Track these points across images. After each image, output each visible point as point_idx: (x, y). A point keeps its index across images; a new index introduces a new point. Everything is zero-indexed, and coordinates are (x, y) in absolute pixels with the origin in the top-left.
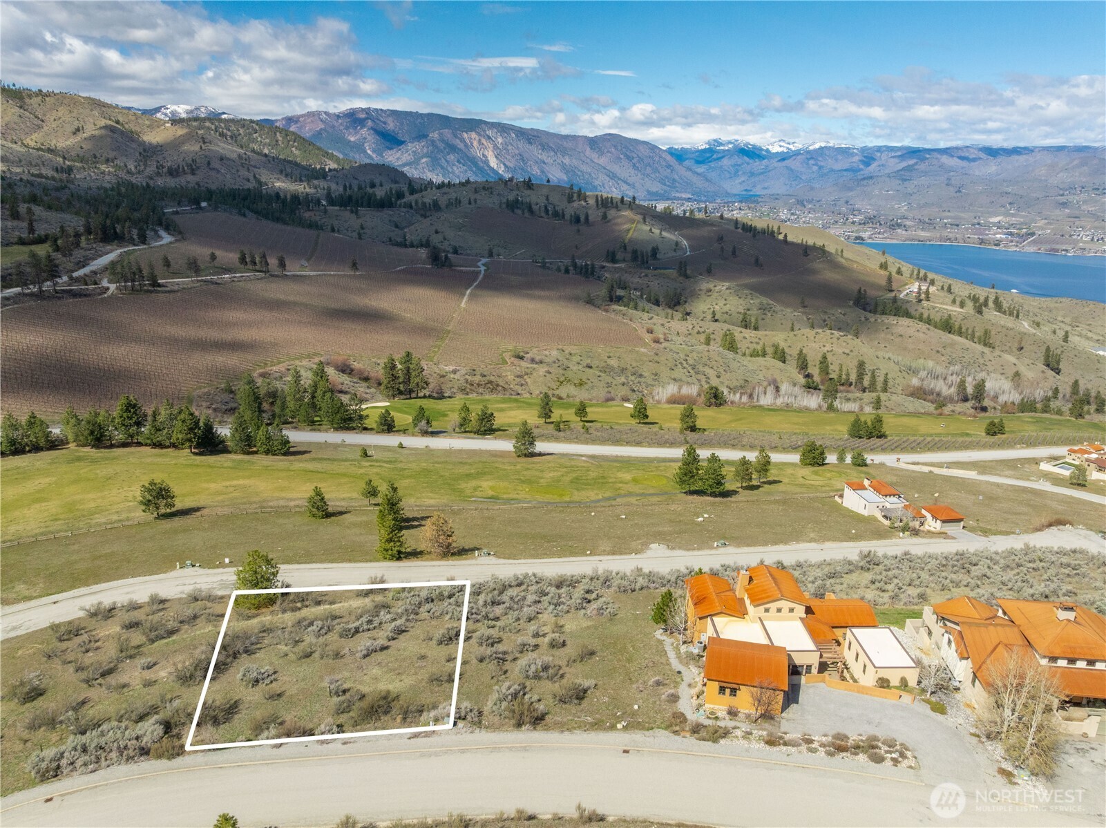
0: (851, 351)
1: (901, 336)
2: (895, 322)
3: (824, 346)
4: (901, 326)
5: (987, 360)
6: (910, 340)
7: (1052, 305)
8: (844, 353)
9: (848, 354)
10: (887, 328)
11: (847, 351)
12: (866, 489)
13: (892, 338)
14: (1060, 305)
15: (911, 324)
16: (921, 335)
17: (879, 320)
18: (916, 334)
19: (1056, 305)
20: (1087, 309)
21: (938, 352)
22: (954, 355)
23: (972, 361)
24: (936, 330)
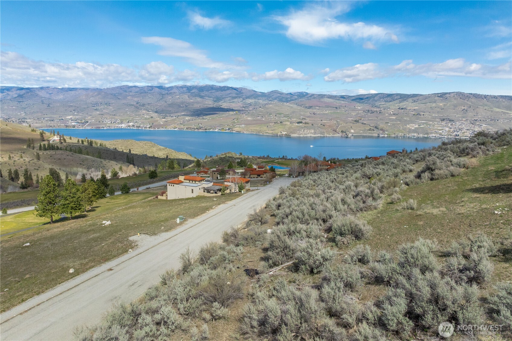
0: (39, 167)
1: (60, 159)
2: (54, 153)
3: (22, 167)
4: (58, 154)
5: (104, 164)
6: (65, 161)
7: (115, 143)
8: (35, 169)
9: (38, 169)
10: (51, 156)
11: (37, 168)
12: (182, 182)
13: (55, 161)
14: (118, 142)
15: (63, 153)
16: (70, 157)
17: (45, 153)
18: (67, 157)
19: (117, 143)
20: (129, 143)
21: (81, 164)
22: (89, 165)
23: (98, 166)
24: (77, 154)
